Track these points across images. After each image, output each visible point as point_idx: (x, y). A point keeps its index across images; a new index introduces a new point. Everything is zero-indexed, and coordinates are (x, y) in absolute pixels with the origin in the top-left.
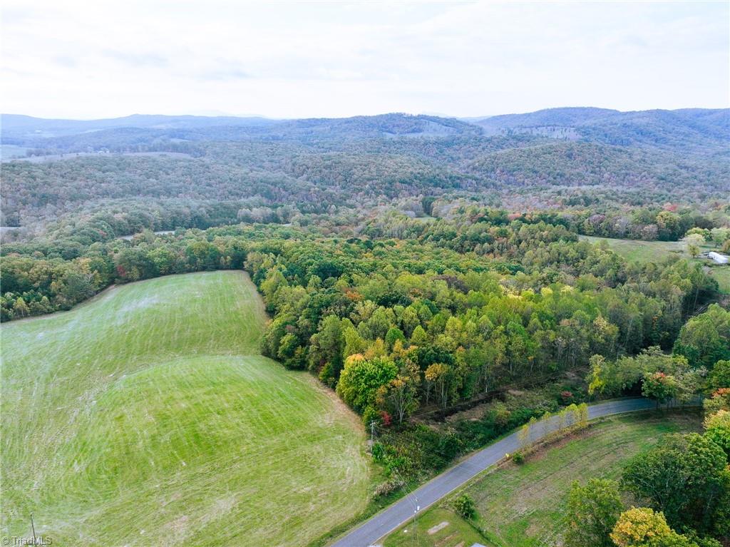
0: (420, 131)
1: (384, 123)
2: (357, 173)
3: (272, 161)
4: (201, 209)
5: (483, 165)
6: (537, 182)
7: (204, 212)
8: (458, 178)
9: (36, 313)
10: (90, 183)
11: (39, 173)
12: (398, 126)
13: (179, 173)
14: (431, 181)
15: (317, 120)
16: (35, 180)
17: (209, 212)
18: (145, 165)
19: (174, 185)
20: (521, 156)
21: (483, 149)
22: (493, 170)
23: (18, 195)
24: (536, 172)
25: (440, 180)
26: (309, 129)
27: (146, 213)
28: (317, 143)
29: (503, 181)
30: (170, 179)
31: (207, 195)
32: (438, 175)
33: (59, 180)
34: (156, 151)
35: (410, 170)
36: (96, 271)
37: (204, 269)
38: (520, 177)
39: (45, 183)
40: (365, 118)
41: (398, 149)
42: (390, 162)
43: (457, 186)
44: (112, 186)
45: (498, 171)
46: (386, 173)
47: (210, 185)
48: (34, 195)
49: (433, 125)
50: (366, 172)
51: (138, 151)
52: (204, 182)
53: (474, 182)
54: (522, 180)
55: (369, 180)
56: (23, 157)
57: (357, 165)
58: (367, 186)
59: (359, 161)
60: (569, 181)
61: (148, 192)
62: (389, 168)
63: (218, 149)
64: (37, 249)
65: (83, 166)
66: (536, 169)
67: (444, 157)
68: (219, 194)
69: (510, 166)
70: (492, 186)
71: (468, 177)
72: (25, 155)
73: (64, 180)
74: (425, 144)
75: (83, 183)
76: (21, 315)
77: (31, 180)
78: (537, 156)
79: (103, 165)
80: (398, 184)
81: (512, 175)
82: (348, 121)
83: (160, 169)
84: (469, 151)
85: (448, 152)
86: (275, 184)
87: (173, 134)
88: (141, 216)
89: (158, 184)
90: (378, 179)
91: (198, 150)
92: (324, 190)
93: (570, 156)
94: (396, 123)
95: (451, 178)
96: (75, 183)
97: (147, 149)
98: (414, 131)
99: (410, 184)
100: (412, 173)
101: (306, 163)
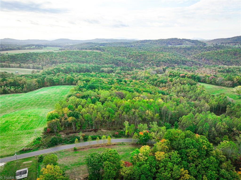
0: (182, 44)
1: (169, 42)
2: (148, 58)
3: (123, 54)
4: (90, 67)
5: (198, 57)
6: (217, 64)
7: (91, 68)
8: (185, 61)
9: (17, 92)
10: (66, 59)
11: (54, 55)
12: (174, 42)
13: (92, 56)
14: (174, 62)
15: (147, 40)
16: (52, 57)
17: (92, 68)
18: (84, 54)
19: (89, 60)
20: (213, 54)
21: (202, 51)
22: (201, 59)
23: (47, 61)
24: (218, 60)
25: (178, 62)
26: (143, 44)
27: (71, 68)
28: (142, 48)
29: (204, 63)
30: (89, 58)
31: (98, 63)
32: (178, 60)
33: (59, 57)
34: (92, 50)
35: (168, 58)
36: (37, 83)
37: (68, 84)
38: (211, 61)
39: (54, 58)
40: (163, 40)
41: (169, 50)
42: (161, 55)
43: (184, 64)
44: (72, 59)
45: (203, 59)
46: (158, 58)
47: (100, 60)
48: (51, 61)
49: (187, 42)
50: (152, 58)
51: (87, 50)
52: (99, 59)
53: (191, 63)
54: (211, 63)
55: (152, 60)
56: (58, 51)
57: (149, 55)
58: (150, 63)
59: (150, 54)
60: (232, 64)
61: (81, 62)
62: (160, 57)
63: (109, 49)
64: (31, 76)
65: (66, 53)
66: (218, 59)
67: (186, 53)
68: (102, 63)
69: (208, 57)
70: (198, 64)
71: (190, 61)
72: (58, 50)
73: (60, 57)
74: (180, 49)
75: (64, 58)
76: (12, 92)
77: (51, 57)
78: (221, 54)
79: (71, 54)
80: (161, 62)
81: (208, 61)
82: (157, 41)
83: (87, 55)
84: (196, 52)
85: (188, 52)
86: (120, 61)
87: (101, 45)
88: (69, 68)
89: (85, 59)
90: (155, 60)
91: (103, 50)
92: (135, 63)
93: (235, 54)
94: (173, 42)
95: (182, 61)
96: (62, 58)
97: (89, 49)
98: (179, 44)
99: (166, 62)
100: (168, 59)
101: (133, 54)
